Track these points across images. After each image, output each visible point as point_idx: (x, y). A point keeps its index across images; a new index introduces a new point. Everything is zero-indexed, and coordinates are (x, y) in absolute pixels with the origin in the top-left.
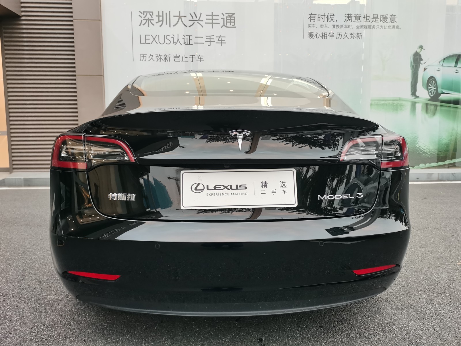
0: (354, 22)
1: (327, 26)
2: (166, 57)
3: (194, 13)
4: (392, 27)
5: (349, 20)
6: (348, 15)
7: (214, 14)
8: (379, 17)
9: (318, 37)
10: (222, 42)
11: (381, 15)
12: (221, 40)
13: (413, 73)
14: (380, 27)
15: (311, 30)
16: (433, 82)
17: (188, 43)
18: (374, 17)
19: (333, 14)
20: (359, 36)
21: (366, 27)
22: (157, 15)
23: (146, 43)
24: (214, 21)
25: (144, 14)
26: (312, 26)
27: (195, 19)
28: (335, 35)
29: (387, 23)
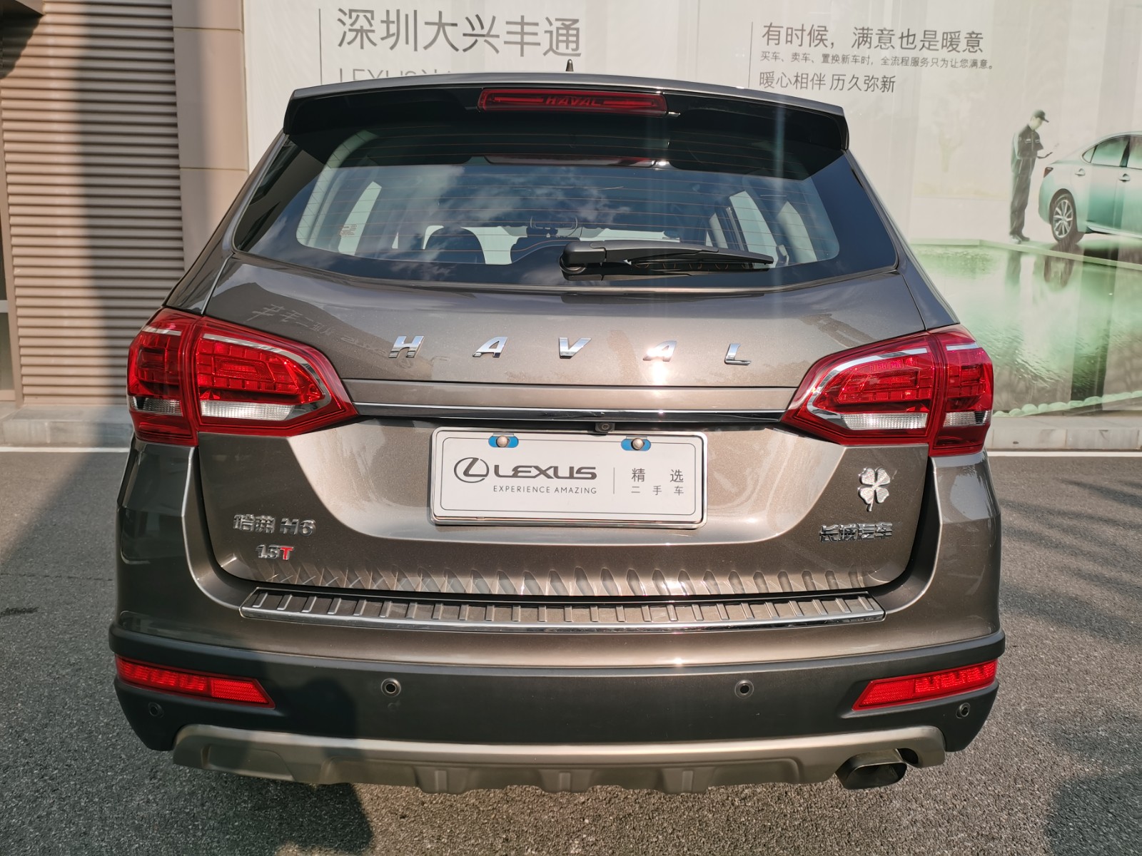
0: (875, 47)
1: (810, 57)
3: (477, 16)
4: (969, 64)
5: (864, 42)
6: (861, 31)
7: (525, 21)
8: (939, 37)
9: (784, 84)
11: (944, 33)
13: (1017, 180)
14: (941, 63)
15: (767, 66)
16: (1065, 203)
18: (926, 36)
19: (825, 27)
20: (887, 84)
21: (905, 61)
22: (385, 19)
24: (527, 39)
25: (350, 17)
26: (771, 55)
27: (481, 32)
28: (828, 80)
29: (959, 52)
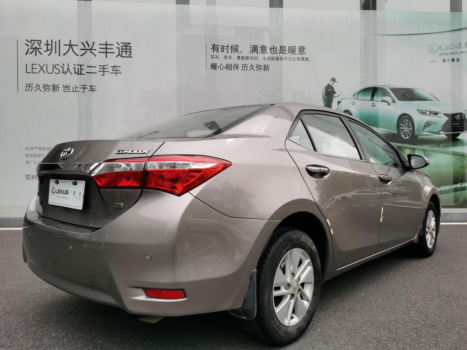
0: (260, 53)
1: (232, 57)
2: (55, 87)
3: (87, 42)
4: (301, 59)
5: (254, 51)
6: (253, 47)
7: (108, 43)
8: (287, 48)
9: (221, 68)
10: (117, 72)
11: (289, 47)
12: (115, 70)
14: (288, 59)
15: (214, 61)
17: (80, 73)
18: (281, 48)
19: (238, 45)
20: (266, 68)
21: (273, 58)
22: (46, 44)
23: (33, 72)
24: (108, 51)
25: (31, 43)
26: (215, 57)
27: (88, 48)
28: (240, 66)
29: (296, 54)
